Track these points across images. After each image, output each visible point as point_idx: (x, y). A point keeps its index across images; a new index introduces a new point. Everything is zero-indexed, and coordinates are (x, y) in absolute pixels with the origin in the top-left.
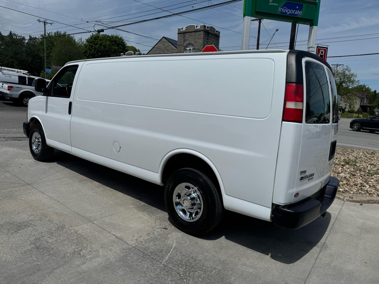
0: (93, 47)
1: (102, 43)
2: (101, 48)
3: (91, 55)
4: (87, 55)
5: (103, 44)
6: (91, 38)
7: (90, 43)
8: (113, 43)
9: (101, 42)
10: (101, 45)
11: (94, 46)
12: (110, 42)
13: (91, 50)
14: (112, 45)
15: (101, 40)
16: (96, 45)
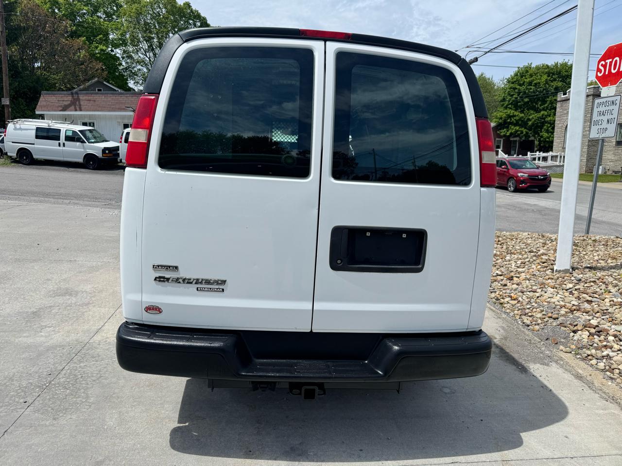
0: (516, 91)
1: (533, 80)
2: (531, 89)
3: (511, 104)
4: (504, 104)
5: (534, 83)
6: (516, 75)
7: (513, 83)
8: (554, 76)
9: (531, 79)
10: (530, 83)
11: (518, 87)
12: (549, 76)
13: (512, 96)
14: (552, 81)
15: (531, 76)
16: (520, 85)
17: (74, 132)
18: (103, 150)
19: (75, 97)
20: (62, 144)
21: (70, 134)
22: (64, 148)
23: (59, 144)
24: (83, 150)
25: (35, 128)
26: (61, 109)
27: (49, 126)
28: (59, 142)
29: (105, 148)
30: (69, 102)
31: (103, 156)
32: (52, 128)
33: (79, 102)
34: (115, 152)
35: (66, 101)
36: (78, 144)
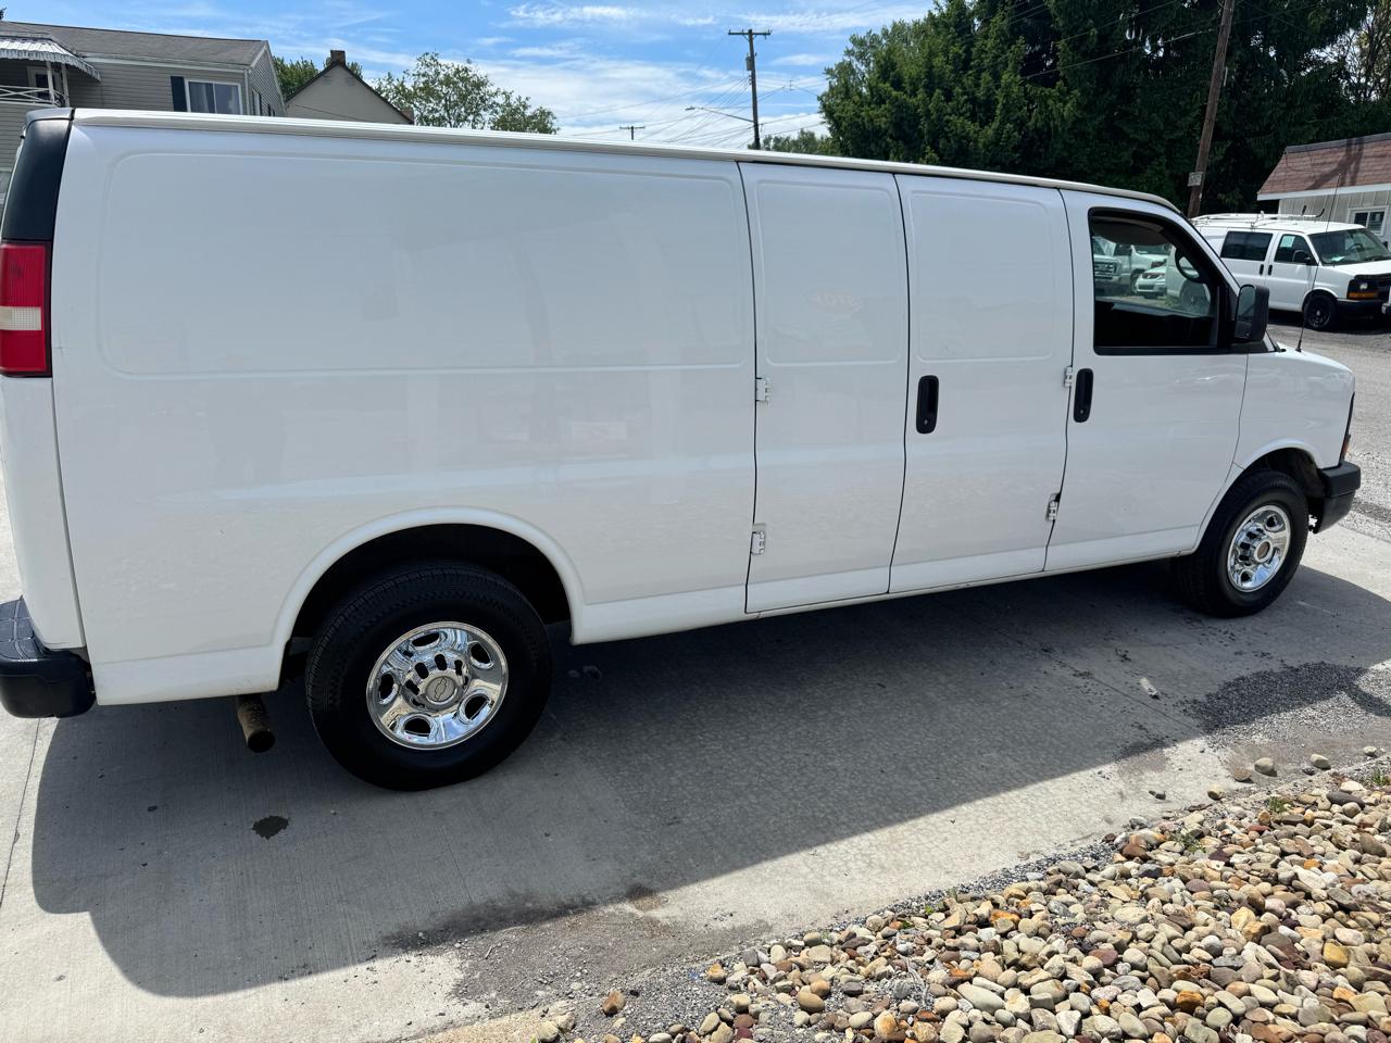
17: (1299, 239)
18: (1351, 282)
19: (1353, 152)
20: (1266, 269)
21: (1288, 243)
22: (1269, 278)
23: (1262, 267)
24: (1306, 282)
25: (1224, 233)
26: (1311, 183)
27: (1252, 228)
28: (1262, 263)
29: (1357, 276)
30: (1335, 166)
31: (1348, 297)
32: (1257, 231)
33: (1358, 163)
34: (1381, 289)
35: (1330, 163)
36: (1300, 267)
